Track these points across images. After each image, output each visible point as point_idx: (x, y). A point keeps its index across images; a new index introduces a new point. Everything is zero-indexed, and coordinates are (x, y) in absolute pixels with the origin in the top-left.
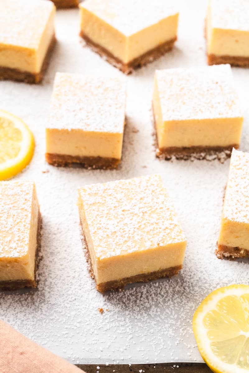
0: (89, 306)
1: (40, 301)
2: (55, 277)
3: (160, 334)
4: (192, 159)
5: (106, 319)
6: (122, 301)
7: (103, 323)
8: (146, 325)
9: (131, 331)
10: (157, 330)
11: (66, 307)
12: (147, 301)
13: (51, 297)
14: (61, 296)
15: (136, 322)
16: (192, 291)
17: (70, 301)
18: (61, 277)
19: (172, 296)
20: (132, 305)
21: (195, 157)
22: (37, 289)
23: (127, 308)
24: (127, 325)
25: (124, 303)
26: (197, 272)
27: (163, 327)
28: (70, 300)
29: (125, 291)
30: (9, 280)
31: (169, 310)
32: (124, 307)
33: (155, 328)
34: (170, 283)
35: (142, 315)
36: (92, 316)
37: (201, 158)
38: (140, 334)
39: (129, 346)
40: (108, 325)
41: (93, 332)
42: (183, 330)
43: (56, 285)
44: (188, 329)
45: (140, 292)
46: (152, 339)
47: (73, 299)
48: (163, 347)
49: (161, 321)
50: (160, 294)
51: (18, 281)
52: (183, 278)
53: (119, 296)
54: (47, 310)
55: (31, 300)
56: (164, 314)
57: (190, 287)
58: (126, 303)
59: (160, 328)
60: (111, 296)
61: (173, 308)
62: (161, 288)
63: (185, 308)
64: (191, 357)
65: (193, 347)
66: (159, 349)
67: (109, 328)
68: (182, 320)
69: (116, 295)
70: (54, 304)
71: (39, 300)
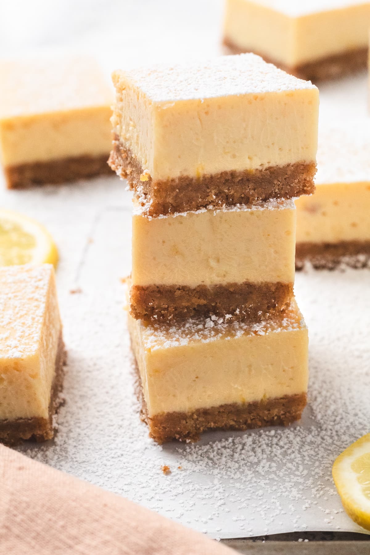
0: (146, 464)
1: (59, 458)
2: (87, 428)
3: (274, 497)
4: (343, 266)
5: (177, 480)
6: (207, 457)
7: (171, 486)
8: (250, 485)
9: (222, 495)
10: (269, 491)
11: (105, 465)
12: (254, 454)
13: (78, 453)
14: (97, 451)
15: (232, 483)
16: (337, 441)
17: (113, 458)
18: (97, 426)
19: (299, 447)
20: (226, 460)
21: (348, 264)
22: (53, 443)
23: (217, 466)
24: (215, 488)
25: (211, 459)
26: (347, 414)
27: (282, 487)
28: (112, 455)
29: (214, 442)
30: (4, 419)
31: (292, 464)
32: (211, 464)
33: (266, 489)
34: (296, 431)
35: (243, 472)
36: (152, 476)
37: (359, 265)
38: (239, 498)
39: (217, 515)
40: (181, 488)
41: (152, 498)
42: (317, 490)
43: (88, 437)
44: (327, 488)
45: (240, 444)
46: (261, 502)
47: (119, 454)
48: (280, 513)
49: (277, 479)
50: (277, 444)
51: (21, 421)
52: (321, 425)
53: (203, 450)
54: (70, 470)
55: (43, 458)
56: (283, 470)
57: (333, 436)
58: (215, 459)
59: (274, 488)
60: (188, 450)
61: (300, 462)
62: (279, 437)
63: (322, 462)
64: (330, 524)
65: (336, 512)
66: (271, 515)
67: (181, 492)
68: (317, 477)
69: (197, 449)
70: (84, 462)
71: (56, 457)
